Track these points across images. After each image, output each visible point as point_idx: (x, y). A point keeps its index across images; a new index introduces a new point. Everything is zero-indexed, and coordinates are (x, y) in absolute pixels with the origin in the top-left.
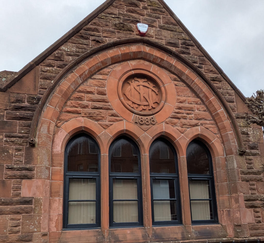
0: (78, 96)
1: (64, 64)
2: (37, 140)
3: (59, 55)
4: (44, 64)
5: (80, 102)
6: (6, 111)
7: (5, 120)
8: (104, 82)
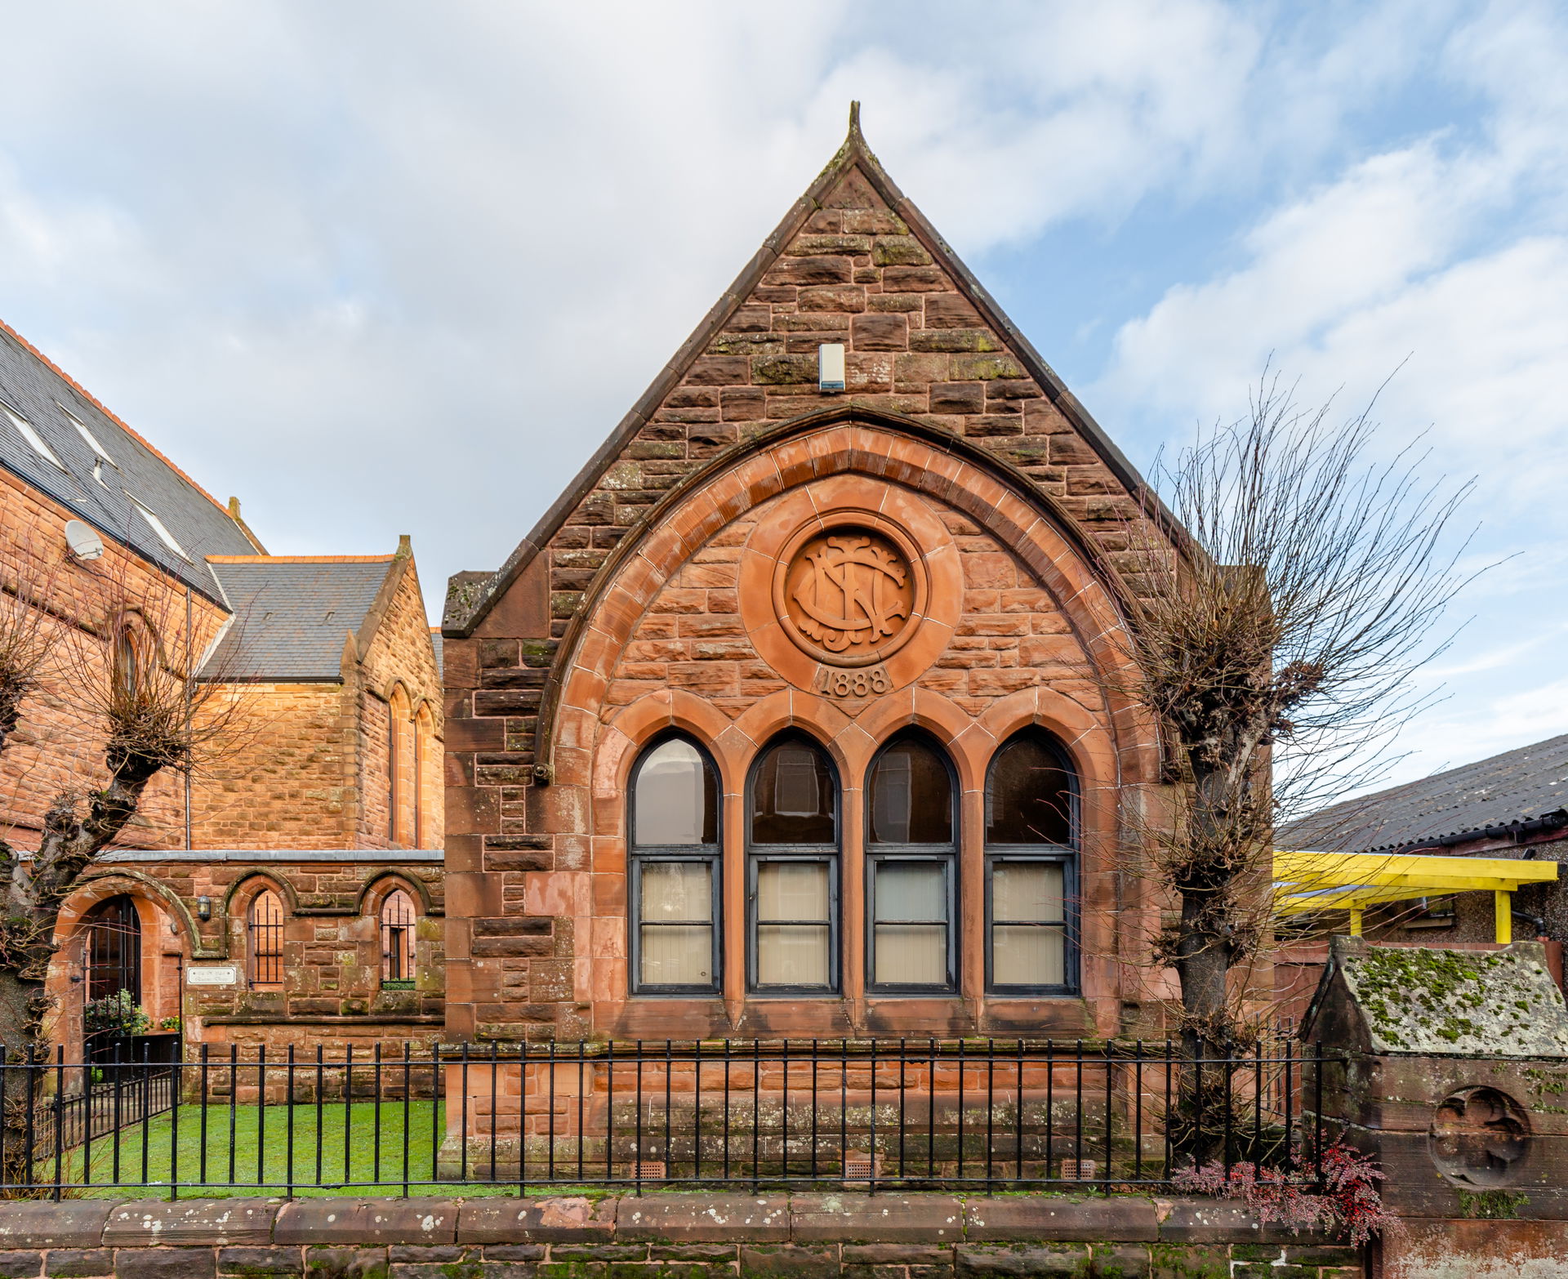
0: (655, 627)
1: (612, 536)
2: (552, 768)
3: (599, 508)
4: (561, 543)
5: (660, 643)
6: (474, 693)
7: (475, 717)
8: (732, 569)
